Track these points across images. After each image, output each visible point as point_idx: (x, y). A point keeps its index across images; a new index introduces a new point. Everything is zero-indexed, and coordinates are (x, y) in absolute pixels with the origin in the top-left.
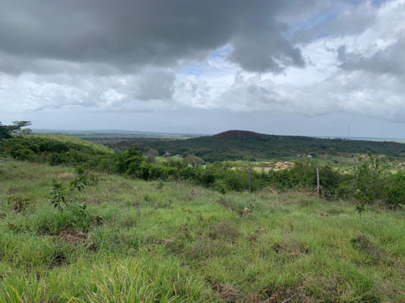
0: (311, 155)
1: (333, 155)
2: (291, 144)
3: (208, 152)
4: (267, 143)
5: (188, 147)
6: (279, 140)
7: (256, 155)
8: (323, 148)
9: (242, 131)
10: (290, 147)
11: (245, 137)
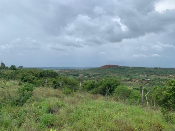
0: (146, 75)
1: (157, 75)
2: (136, 71)
3: (98, 75)
4: (125, 70)
5: (89, 73)
6: (130, 69)
7: (120, 76)
8: (151, 72)
9: (112, 65)
10: (136, 72)
11: (114, 68)
